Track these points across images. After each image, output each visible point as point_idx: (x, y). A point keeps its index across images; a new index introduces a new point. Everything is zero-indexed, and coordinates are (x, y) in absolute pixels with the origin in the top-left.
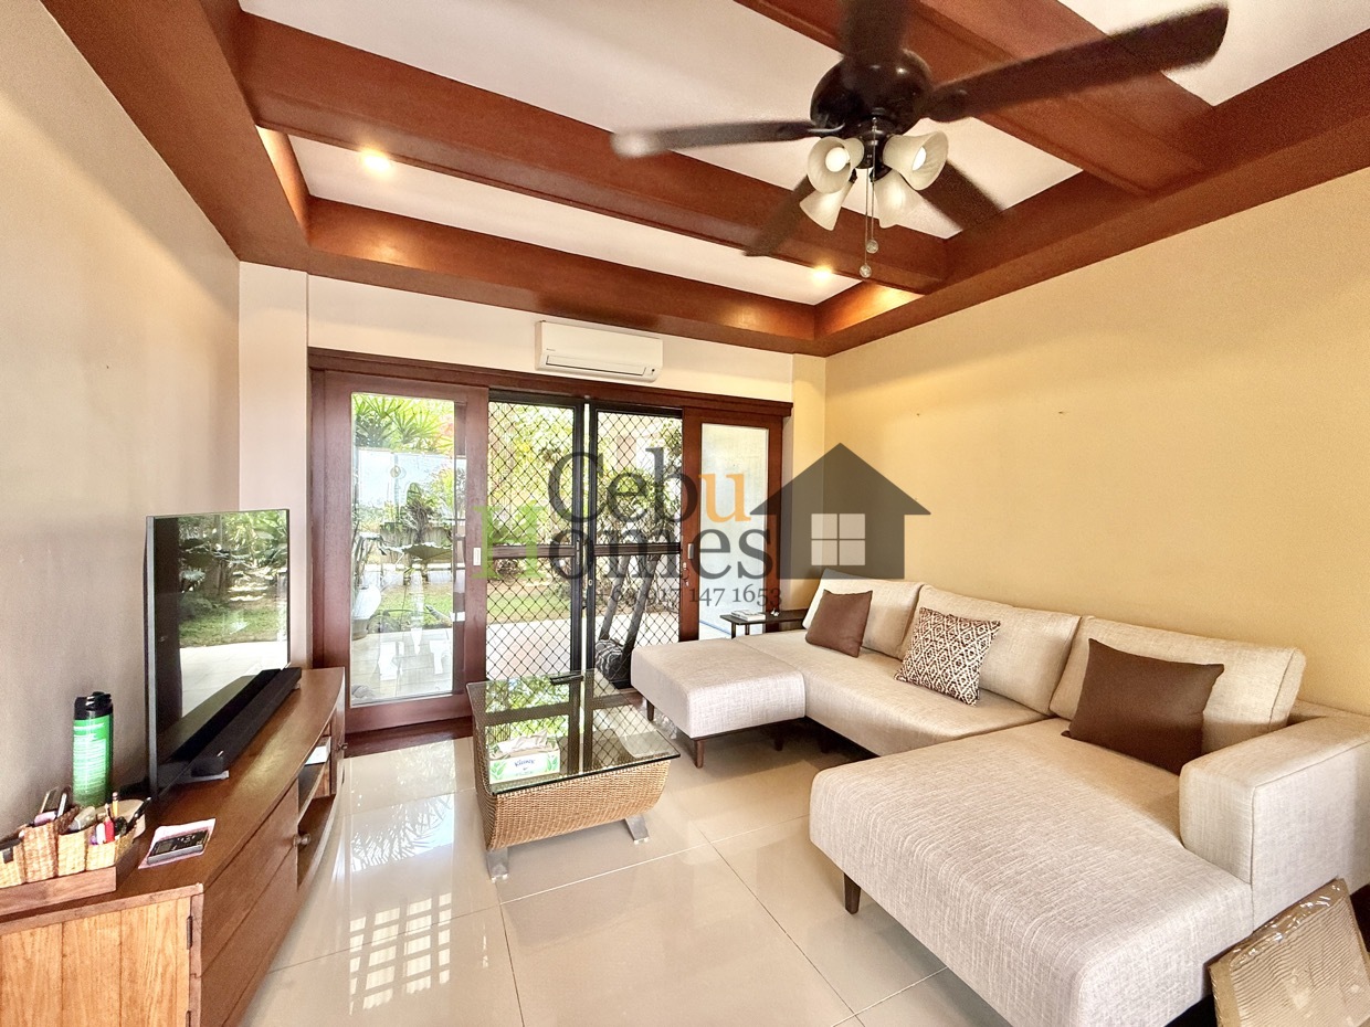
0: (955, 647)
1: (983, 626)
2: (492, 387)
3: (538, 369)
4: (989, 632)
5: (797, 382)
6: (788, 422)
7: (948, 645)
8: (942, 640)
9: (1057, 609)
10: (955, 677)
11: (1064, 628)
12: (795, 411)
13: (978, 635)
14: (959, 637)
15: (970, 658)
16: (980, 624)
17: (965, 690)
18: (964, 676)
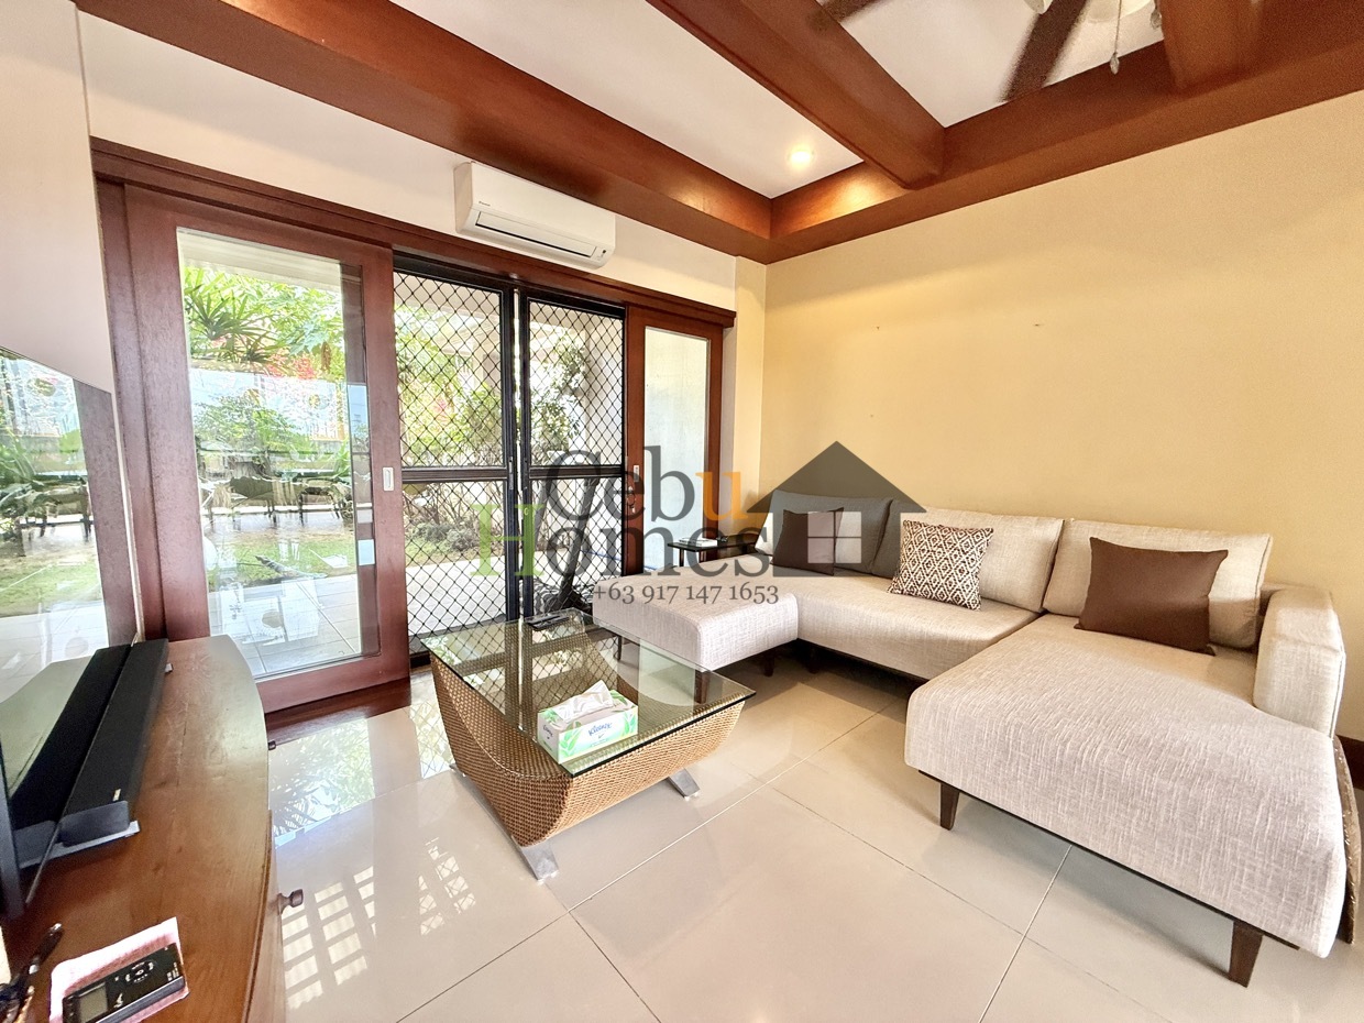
0: (956, 556)
1: (979, 534)
2: (397, 247)
3: (462, 231)
4: (985, 539)
5: (740, 289)
6: (729, 334)
7: (947, 554)
8: (940, 549)
9: (1041, 513)
10: (959, 584)
11: (1052, 531)
12: (739, 321)
13: (976, 543)
14: (958, 545)
15: (972, 564)
16: (974, 532)
17: (970, 596)
18: (968, 582)
